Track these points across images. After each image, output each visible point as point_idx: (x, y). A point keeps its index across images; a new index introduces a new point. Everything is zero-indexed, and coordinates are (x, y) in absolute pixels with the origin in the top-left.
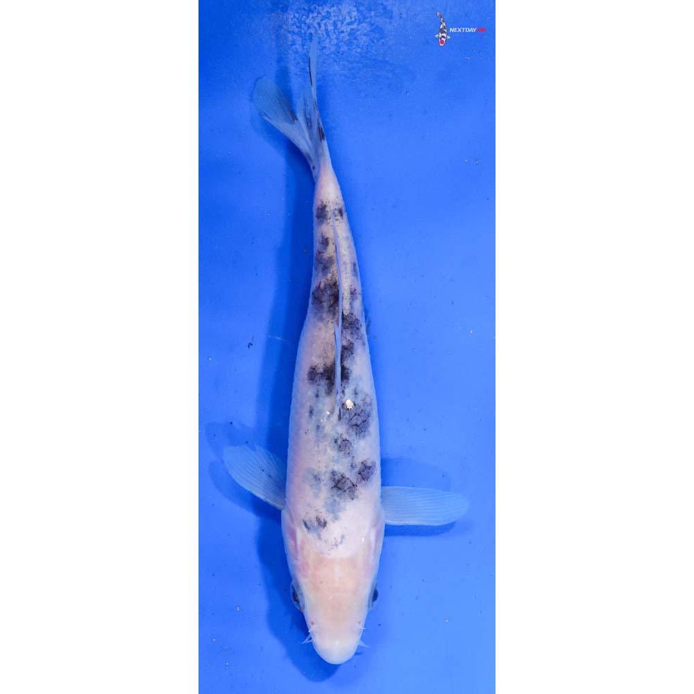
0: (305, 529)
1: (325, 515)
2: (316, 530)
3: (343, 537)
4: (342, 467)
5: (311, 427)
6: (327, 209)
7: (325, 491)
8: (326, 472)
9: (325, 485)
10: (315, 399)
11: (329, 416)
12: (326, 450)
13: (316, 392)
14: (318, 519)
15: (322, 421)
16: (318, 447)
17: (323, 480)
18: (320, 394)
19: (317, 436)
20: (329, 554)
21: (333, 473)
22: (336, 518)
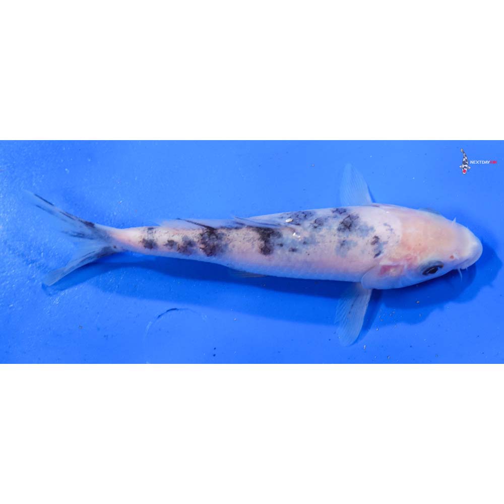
0: (381, 255)
1: (369, 238)
2: (380, 245)
3: (385, 225)
4: (335, 224)
5: (304, 249)
6: (146, 238)
7: (352, 237)
8: (339, 236)
9: (348, 237)
10: (284, 246)
11: (297, 233)
12: (322, 236)
13: (279, 246)
14: (374, 243)
15: (300, 240)
16: (319, 243)
17: (344, 238)
18: (280, 243)
19: (311, 243)
20: (399, 236)
21: (339, 230)
22: (372, 229)
